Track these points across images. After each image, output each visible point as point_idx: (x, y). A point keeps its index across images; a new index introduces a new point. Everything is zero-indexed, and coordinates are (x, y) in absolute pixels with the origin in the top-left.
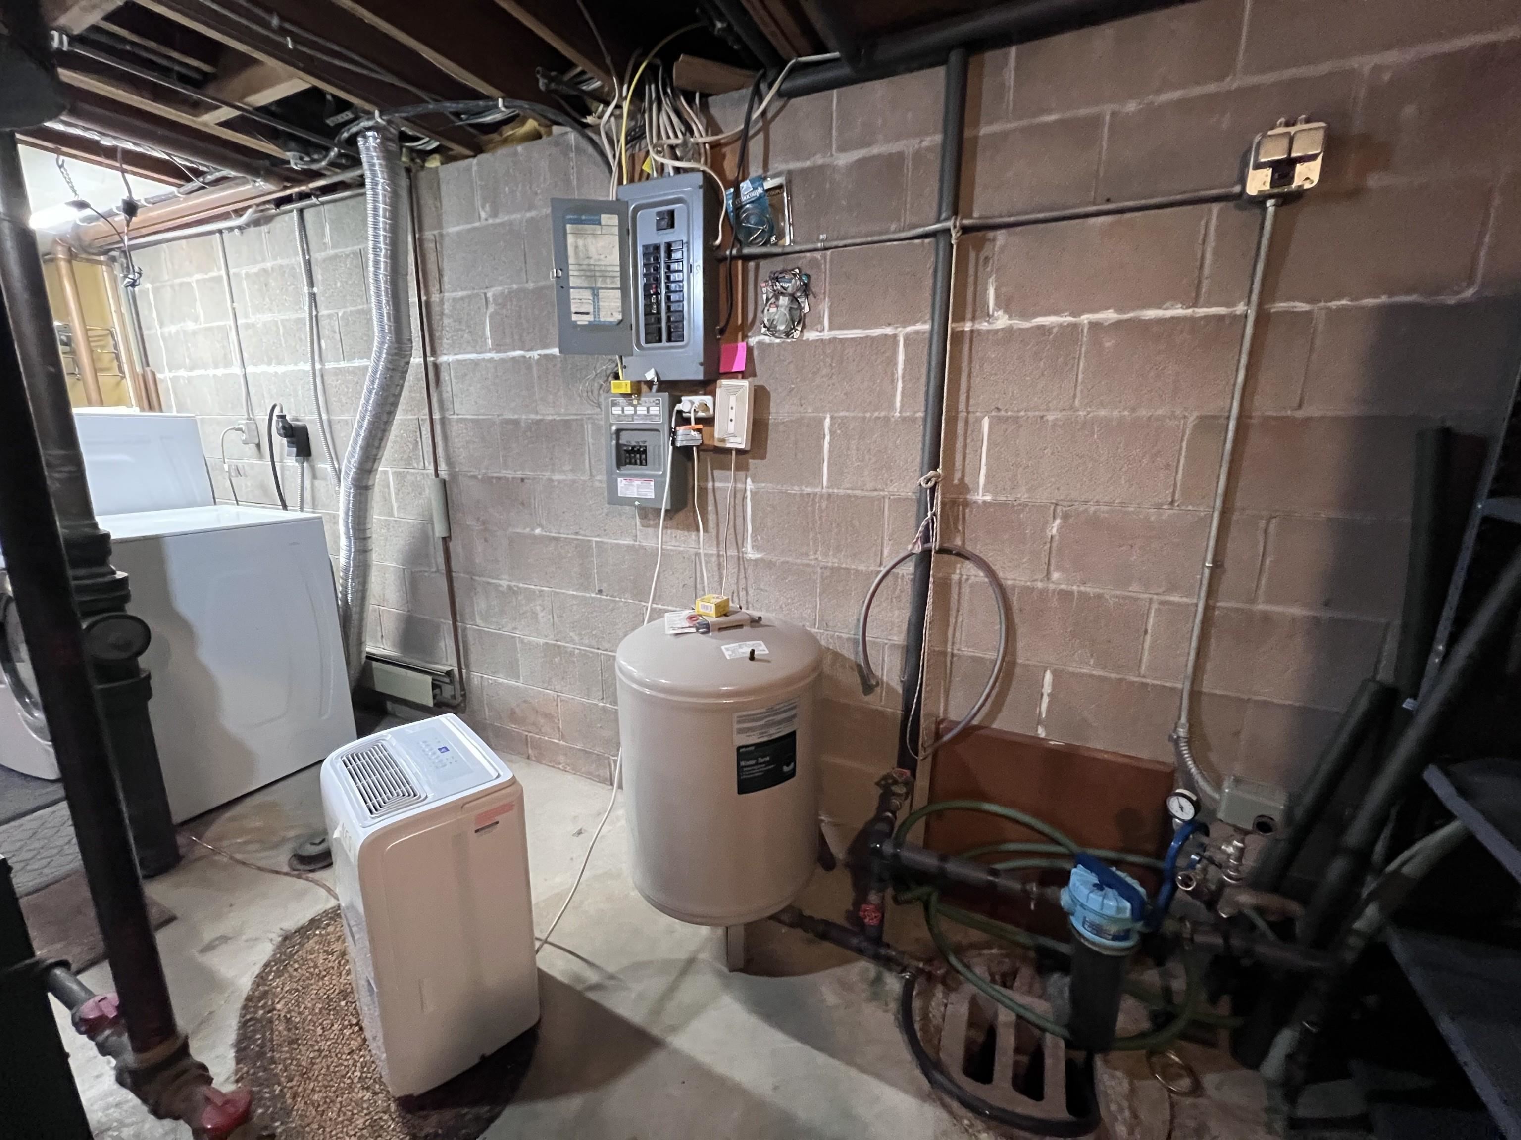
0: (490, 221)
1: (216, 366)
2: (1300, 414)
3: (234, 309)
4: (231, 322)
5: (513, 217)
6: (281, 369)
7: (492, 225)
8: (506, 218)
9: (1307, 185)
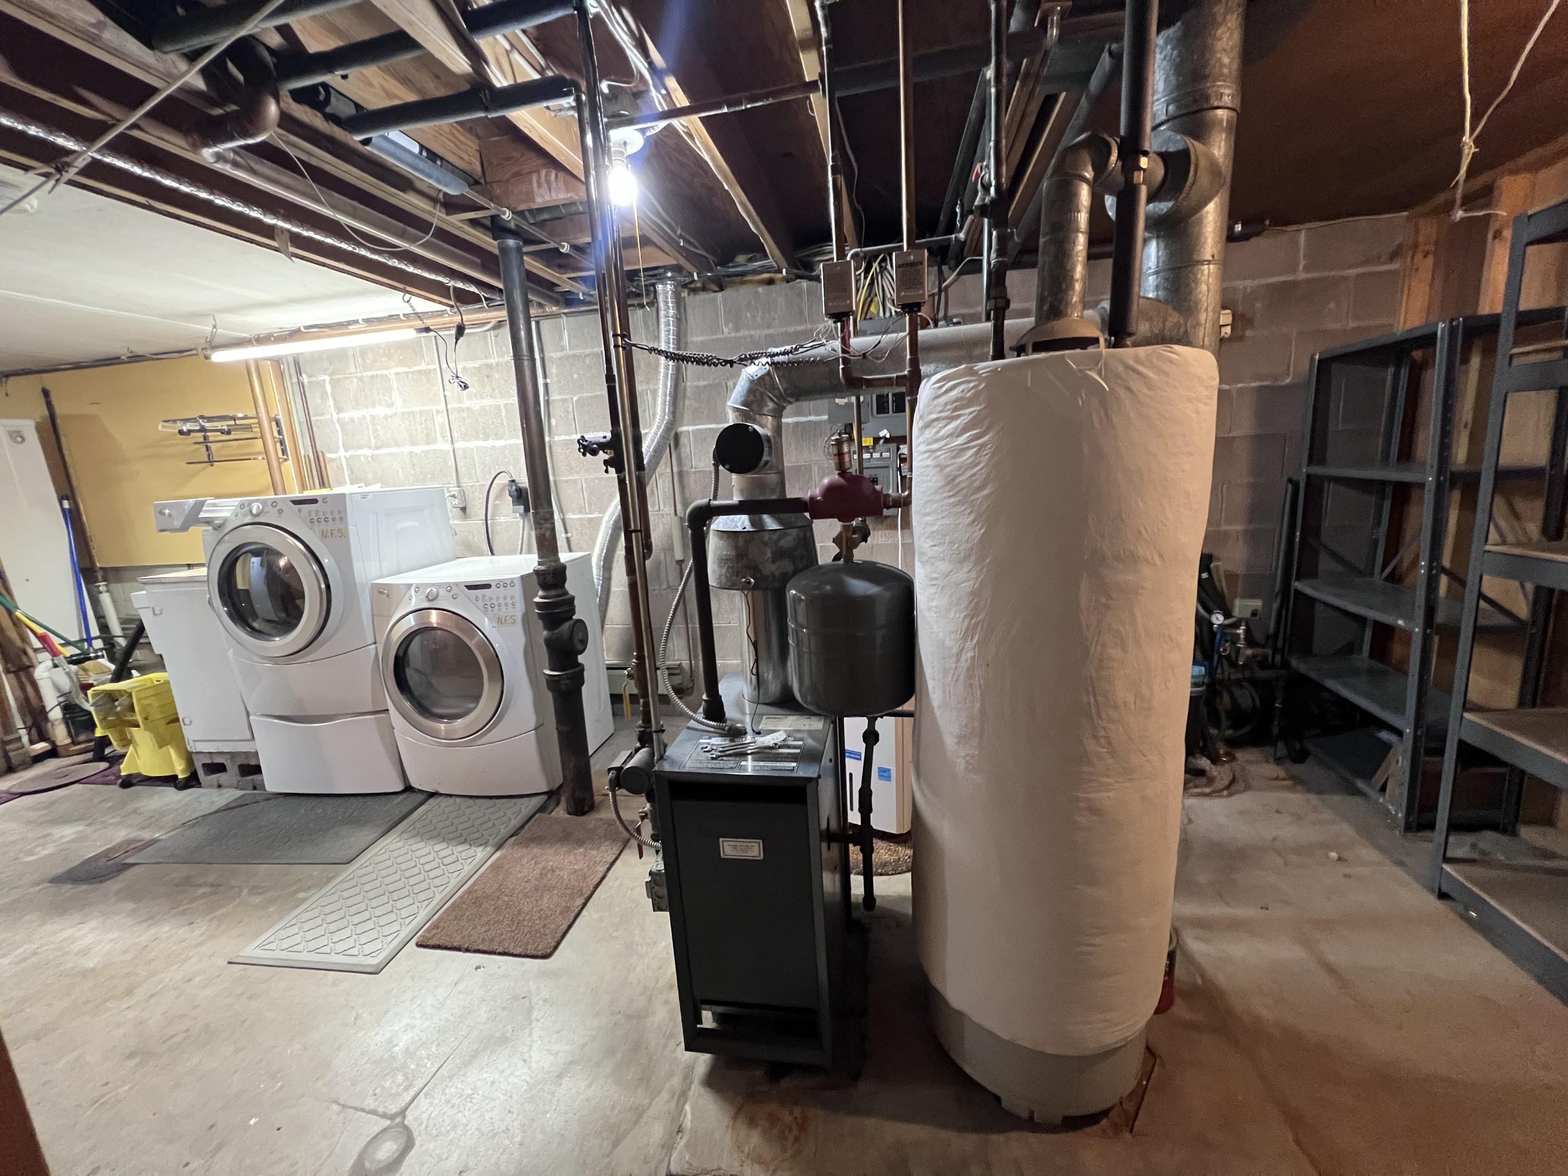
0: (733, 334)
1: (413, 443)
2: (1231, 435)
3: (445, 396)
4: (442, 407)
5: (752, 333)
6: (499, 443)
7: (735, 337)
8: (747, 333)
9: (1226, 336)
